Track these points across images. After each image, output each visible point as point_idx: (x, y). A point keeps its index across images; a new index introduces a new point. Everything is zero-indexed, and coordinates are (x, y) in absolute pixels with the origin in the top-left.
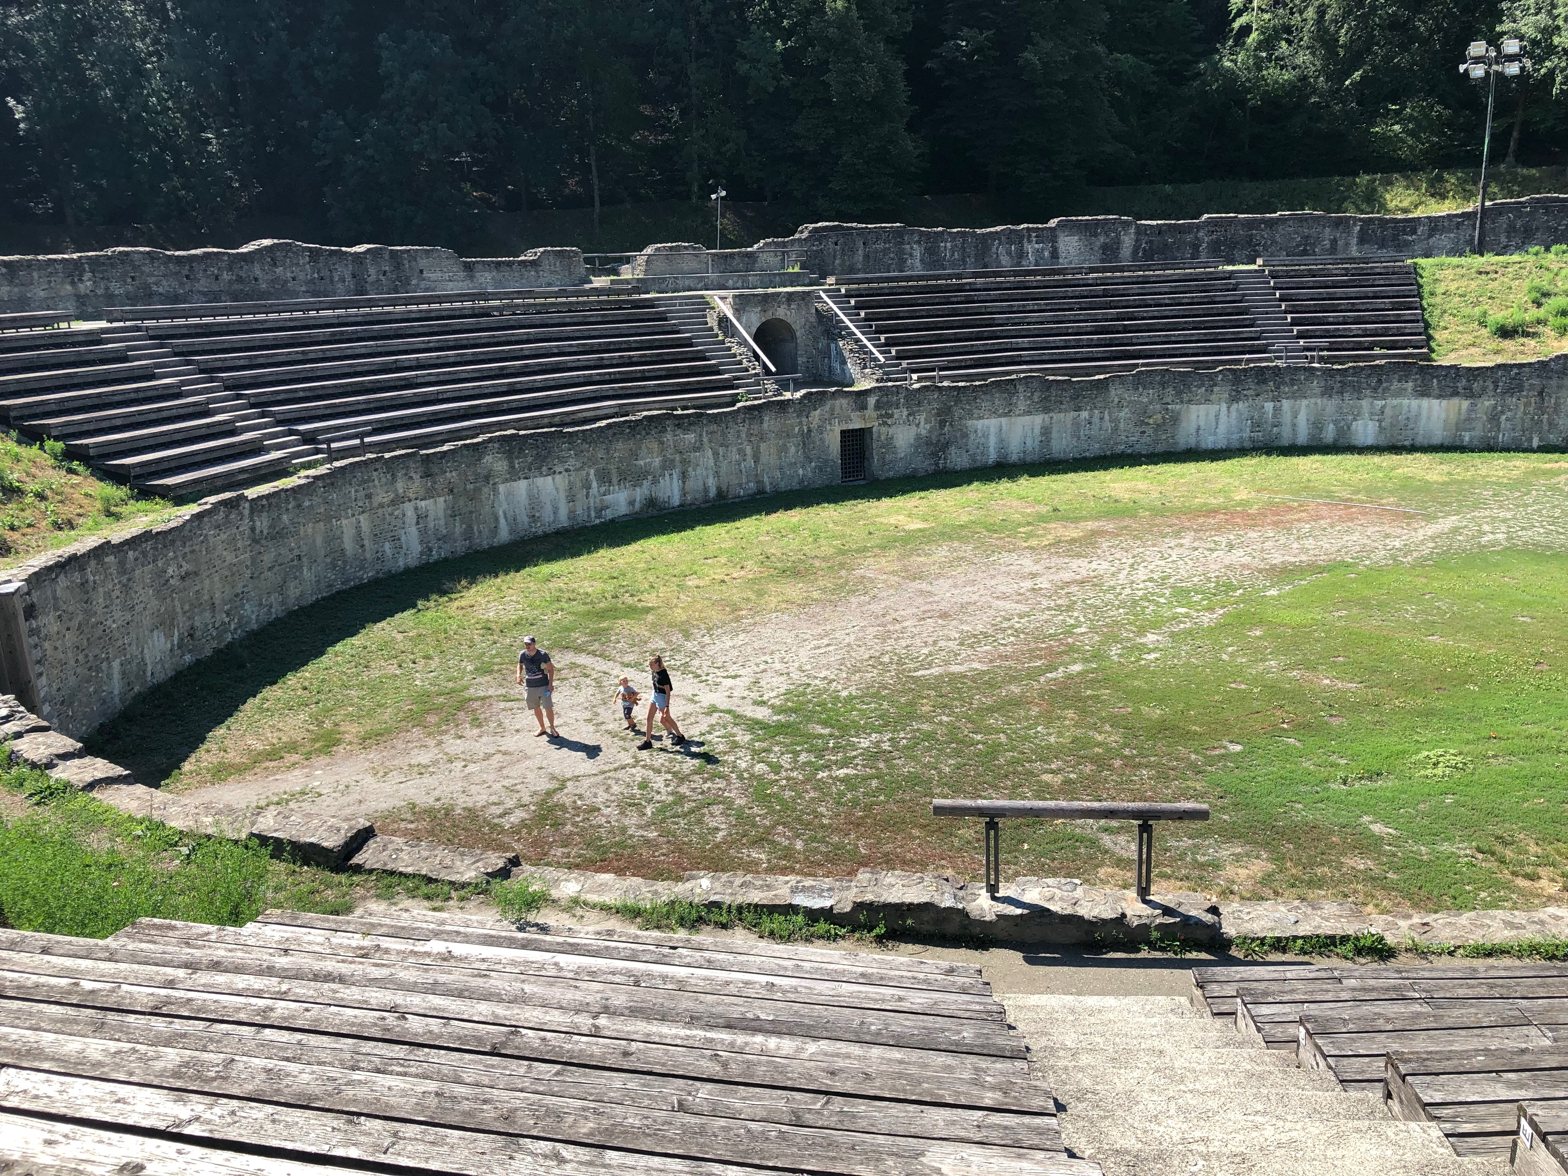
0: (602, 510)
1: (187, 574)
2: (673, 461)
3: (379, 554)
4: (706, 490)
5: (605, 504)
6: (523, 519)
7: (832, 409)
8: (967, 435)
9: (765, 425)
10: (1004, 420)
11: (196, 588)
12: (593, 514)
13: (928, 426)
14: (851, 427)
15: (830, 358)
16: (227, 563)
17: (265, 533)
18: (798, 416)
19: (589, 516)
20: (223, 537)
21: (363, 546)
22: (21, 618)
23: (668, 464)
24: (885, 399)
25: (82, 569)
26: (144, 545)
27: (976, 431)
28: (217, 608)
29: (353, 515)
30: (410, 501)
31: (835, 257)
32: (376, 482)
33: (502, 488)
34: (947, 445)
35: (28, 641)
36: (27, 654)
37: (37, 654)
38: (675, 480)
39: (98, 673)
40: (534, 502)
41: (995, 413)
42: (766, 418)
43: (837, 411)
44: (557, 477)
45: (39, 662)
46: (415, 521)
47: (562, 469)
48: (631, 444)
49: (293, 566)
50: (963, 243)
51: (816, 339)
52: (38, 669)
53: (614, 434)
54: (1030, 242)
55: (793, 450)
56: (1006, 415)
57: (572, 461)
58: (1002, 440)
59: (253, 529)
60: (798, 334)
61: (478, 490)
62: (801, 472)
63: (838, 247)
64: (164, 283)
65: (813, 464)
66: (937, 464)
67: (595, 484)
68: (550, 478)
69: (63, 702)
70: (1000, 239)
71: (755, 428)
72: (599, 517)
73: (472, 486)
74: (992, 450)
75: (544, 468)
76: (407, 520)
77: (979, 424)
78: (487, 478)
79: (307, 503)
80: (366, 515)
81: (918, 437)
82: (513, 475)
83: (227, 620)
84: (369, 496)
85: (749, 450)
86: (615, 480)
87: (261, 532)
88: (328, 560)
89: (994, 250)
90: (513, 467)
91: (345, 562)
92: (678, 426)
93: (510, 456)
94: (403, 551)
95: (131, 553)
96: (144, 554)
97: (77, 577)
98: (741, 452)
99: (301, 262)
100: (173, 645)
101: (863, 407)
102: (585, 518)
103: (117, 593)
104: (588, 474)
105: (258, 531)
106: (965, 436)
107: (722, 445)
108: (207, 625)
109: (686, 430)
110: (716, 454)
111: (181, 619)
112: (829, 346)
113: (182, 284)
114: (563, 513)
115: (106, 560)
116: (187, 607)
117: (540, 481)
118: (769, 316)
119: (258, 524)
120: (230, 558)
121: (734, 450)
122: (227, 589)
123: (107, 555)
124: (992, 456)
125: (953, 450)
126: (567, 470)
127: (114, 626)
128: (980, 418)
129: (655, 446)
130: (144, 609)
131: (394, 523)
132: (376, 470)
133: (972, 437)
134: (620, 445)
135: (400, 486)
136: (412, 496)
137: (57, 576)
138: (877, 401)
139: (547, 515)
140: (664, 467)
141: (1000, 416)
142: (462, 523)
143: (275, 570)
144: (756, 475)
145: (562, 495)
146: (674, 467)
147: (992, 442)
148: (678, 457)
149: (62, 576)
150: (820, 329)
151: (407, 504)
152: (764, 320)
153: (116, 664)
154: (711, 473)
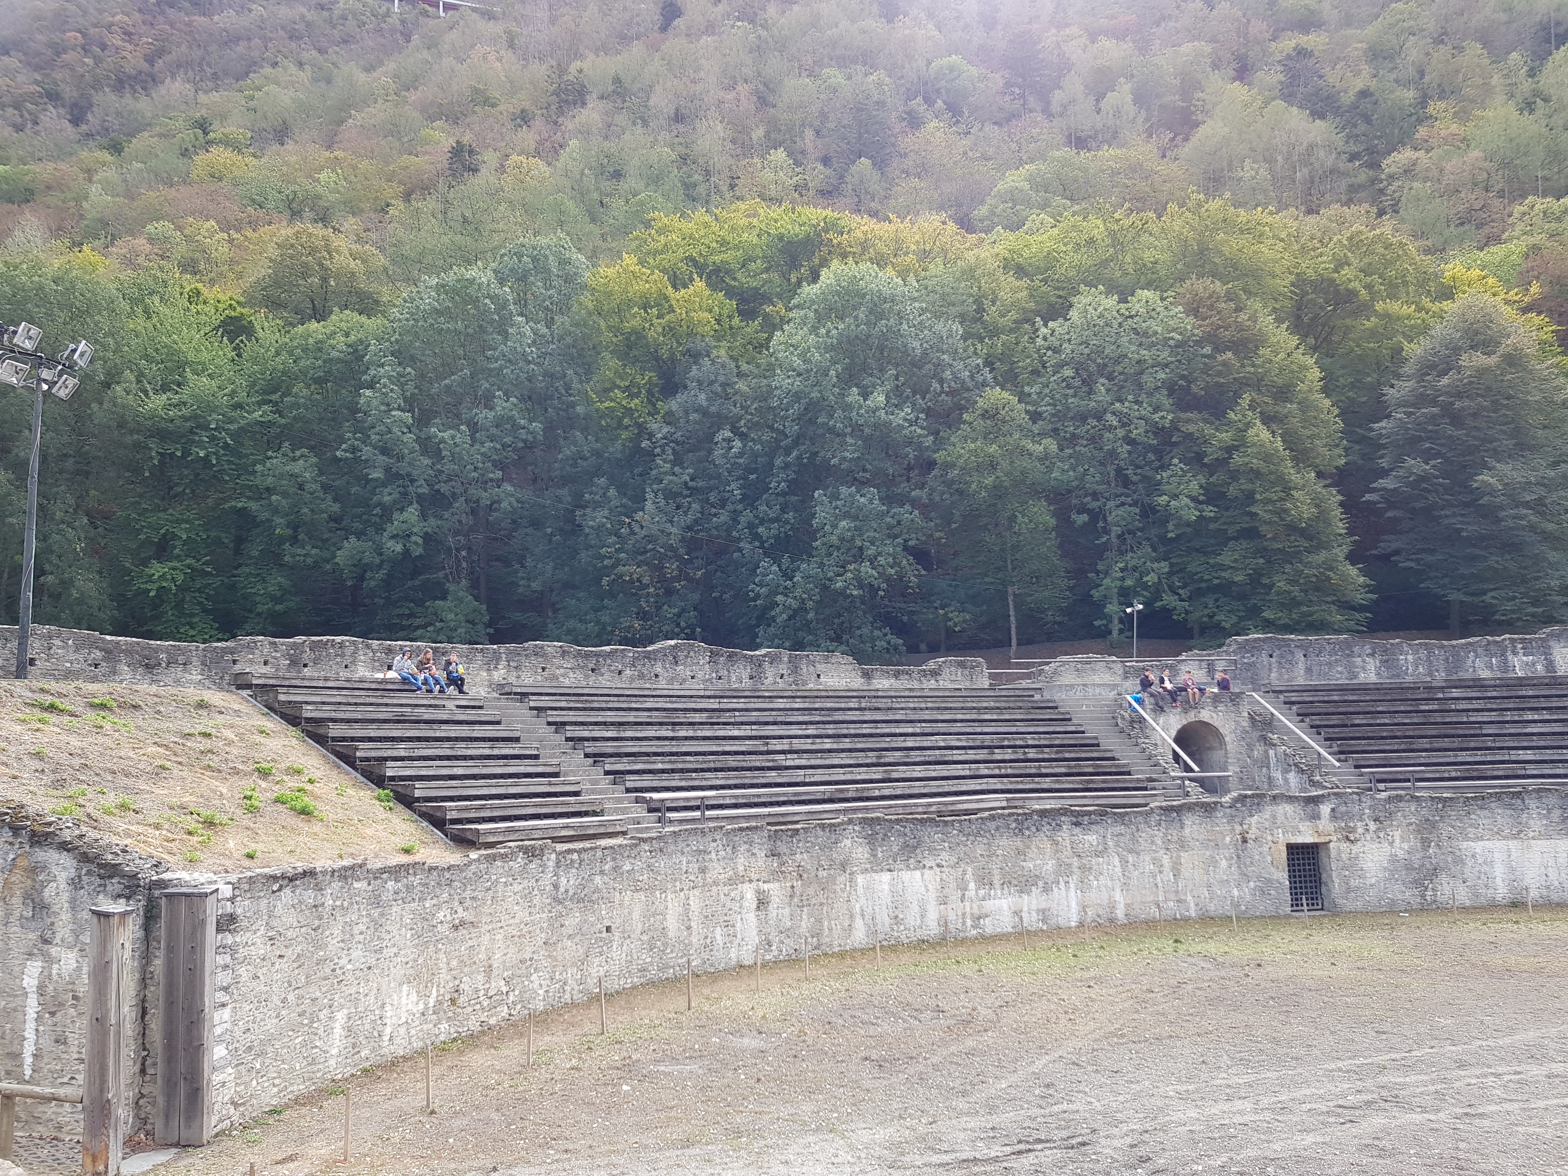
0: (979, 918)
1: (462, 923)
2: (1069, 865)
3: (708, 941)
4: (1113, 907)
5: (984, 911)
6: (884, 919)
7: (1274, 817)
8: (1462, 862)
9: (1187, 831)
10: (1513, 844)
11: (470, 943)
12: (969, 923)
13: (1406, 846)
14: (1300, 840)
15: (1268, 768)
16: (517, 921)
17: (571, 893)
18: (1228, 823)
19: (964, 923)
20: (517, 887)
21: (689, 928)
22: (211, 928)
23: (1064, 870)
24: (1343, 809)
25: (319, 888)
26: (411, 878)
27: (1473, 856)
28: (495, 972)
29: (682, 890)
30: (751, 881)
31: (1270, 670)
32: (713, 855)
33: (860, 879)
34: (1435, 871)
35: (212, 960)
36: (207, 974)
37: (223, 978)
38: (1072, 890)
39: (313, 1022)
40: (898, 902)
41: (1499, 834)
42: (1188, 822)
43: (1280, 819)
44: (927, 872)
45: (225, 989)
46: (754, 906)
47: (933, 864)
48: (1018, 842)
49: (601, 939)
50: (1429, 657)
51: (1250, 747)
52: (221, 997)
53: (997, 829)
54: (1515, 653)
55: (1224, 863)
56: (1515, 837)
57: (945, 855)
58: (1513, 870)
59: (556, 887)
60: (1227, 739)
61: (832, 879)
62: (1236, 892)
63: (1273, 660)
64: (571, 675)
65: (1252, 884)
66: (1423, 896)
67: (972, 885)
68: (917, 874)
69: (250, 1048)
70: (1475, 652)
71: (1174, 834)
72: (974, 927)
73: (825, 874)
74: (1499, 881)
75: (912, 861)
76: (746, 904)
77: (1478, 847)
78: (843, 866)
79: (627, 867)
80: (697, 892)
81: (1393, 859)
82: (875, 865)
83: (504, 989)
84: (703, 870)
85: (1166, 861)
86: (997, 882)
87: (567, 891)
88: (645, 938)
89: (1469, 662)
90: (875, 856)
91: (665, 945)
92: (1077, 824)
93: (871, 840)
94: (738, 940)
95: (390, 884)
96: (409, 888)
97: (309, 896)
98: (1155, 861)
99: (701, 662)
100: (427, 1008)
101: (1316, 817)
102: (959, 926)
103: (362, 927)
104: (964, 873)
105: (562, 890)
106: (1459, 861)
107: (1131, 851)
108: (477, 990)
109: (1086, 830)
110: (1124, 862)
111: (444, 976)
112: (1266, 752)
113: (587, 677)
114: (933, 916)
115: (356, 885)
116: (454, 963)
117: (906, 875)
118: (1192, 717)
119: (563, 880)
120: (522, 915)
121: (1147, 858)
122: (512, 950)
123: (359, 880)
124: (1501, 892)
125: (1443, 878)
126: (938, 866)
127: (349, 967)
128: (1481, 839)
129: (1047, 845)
130: (396, 955)
131: (729, 904)
132: (715, 841)
133: (1470, 862)
134: (1004, 842)
135: (741, 861)
136: (754, 877)
137: (279, 890)
138: (1333, 810)
139: (912, 918)
140: (1058, 873)
141: (1505, 838)
142: (810, 915)
143: (577, 940)
144: (1177, 892)
145: (932, 896)
146: (1072, 873)
147: (1499, 871)
148: (1075, 862)
149: (287, 891)
150: (1256, 734)
151: (747, 885)
152: (1185, 722)
153: (340, 1017)
154: (1118, 885)
